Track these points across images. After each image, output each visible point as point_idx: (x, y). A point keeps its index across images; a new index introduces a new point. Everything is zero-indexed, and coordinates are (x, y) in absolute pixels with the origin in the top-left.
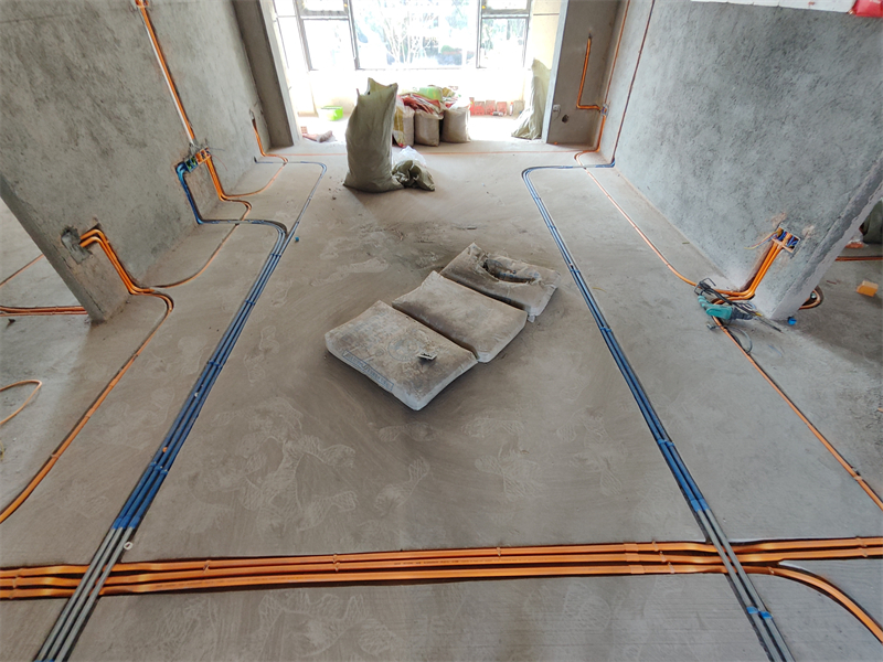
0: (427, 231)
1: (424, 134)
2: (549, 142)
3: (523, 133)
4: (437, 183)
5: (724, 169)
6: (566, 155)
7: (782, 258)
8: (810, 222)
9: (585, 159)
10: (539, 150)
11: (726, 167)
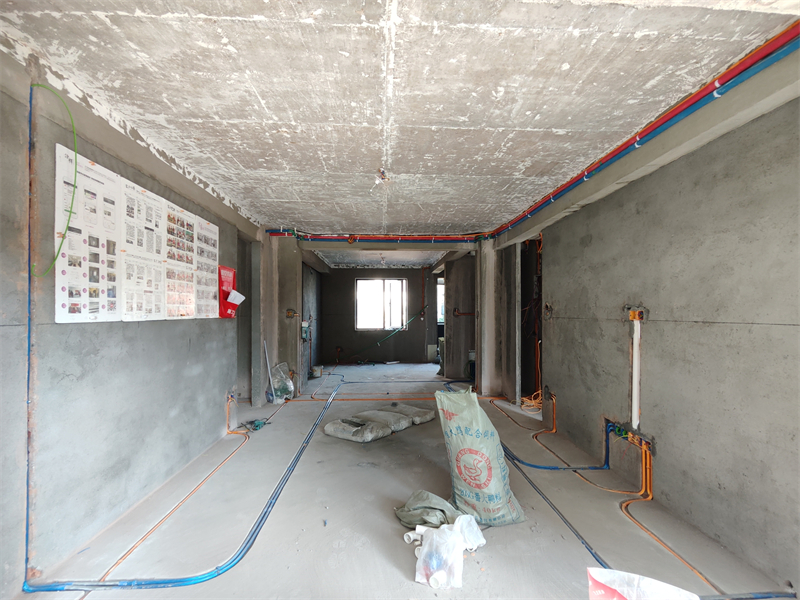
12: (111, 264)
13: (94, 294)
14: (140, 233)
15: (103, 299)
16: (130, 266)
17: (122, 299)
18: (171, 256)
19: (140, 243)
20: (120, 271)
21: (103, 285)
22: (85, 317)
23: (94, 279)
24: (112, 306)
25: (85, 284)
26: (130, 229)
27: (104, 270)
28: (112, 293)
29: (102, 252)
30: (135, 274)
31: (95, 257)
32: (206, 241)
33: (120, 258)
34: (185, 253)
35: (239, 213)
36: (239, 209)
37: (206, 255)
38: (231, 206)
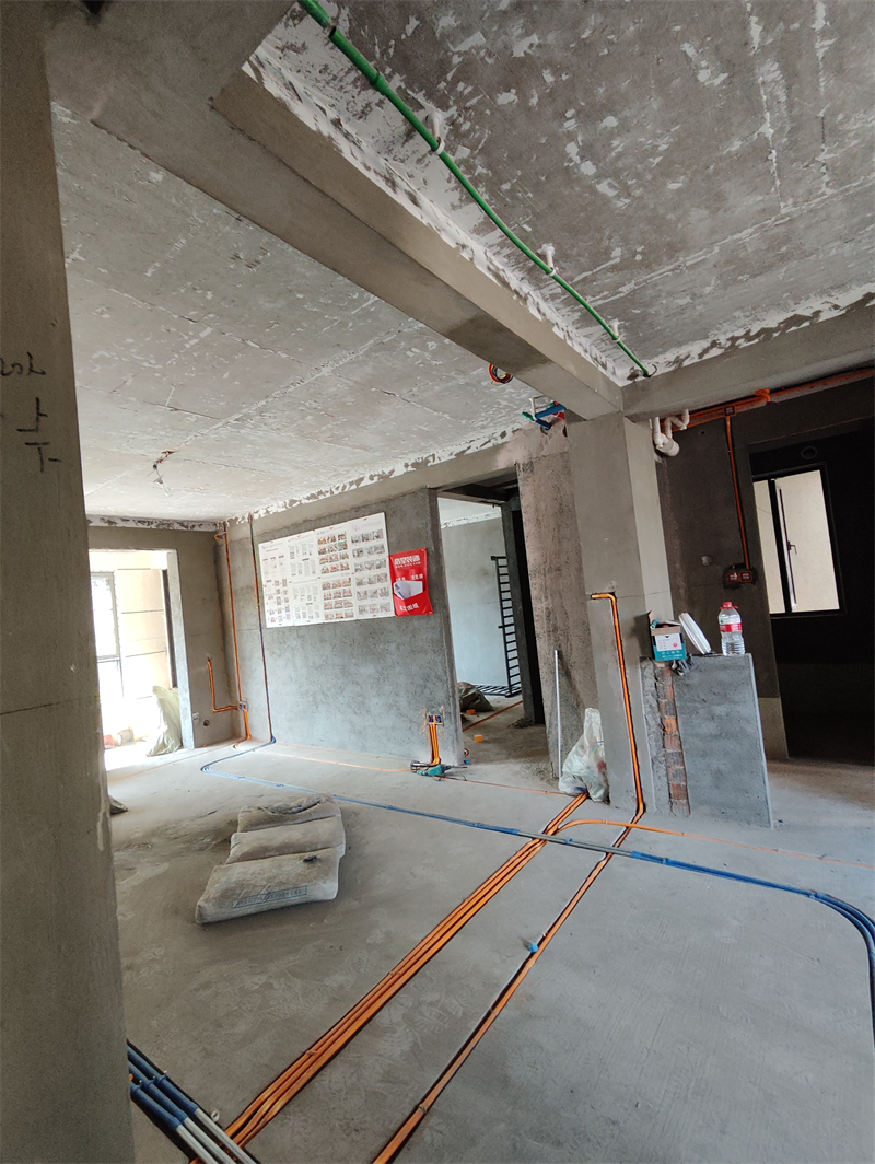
2: (198, 745)
3: (161, 749)
5: (375, 703)
7: (439, 729)
8: (440, 705)
11: (375, 700)
12: (285, 592)
13: (280, 611)
14: (300, 565)
15: (284, 614)
16: (295, 590)
17: (293, 612)
18: (325, 571)
19: (300, 573)
20: (290, 596)
21: (283, 605)
22: (276, 625)
23: (279, 603)
24: (288, 617)
25: (276, 607)
26: (293, 566)
27: (282, 596)
28: (287, 609)
29: (281, 587)
30: (299, 595)
31: (278, 591)
32: (365, 539)
33: (289, 587)
34: (338, 563)
35: (431, 463)
36: (431, 459)
37: (366, 552)
38: (410, 469)
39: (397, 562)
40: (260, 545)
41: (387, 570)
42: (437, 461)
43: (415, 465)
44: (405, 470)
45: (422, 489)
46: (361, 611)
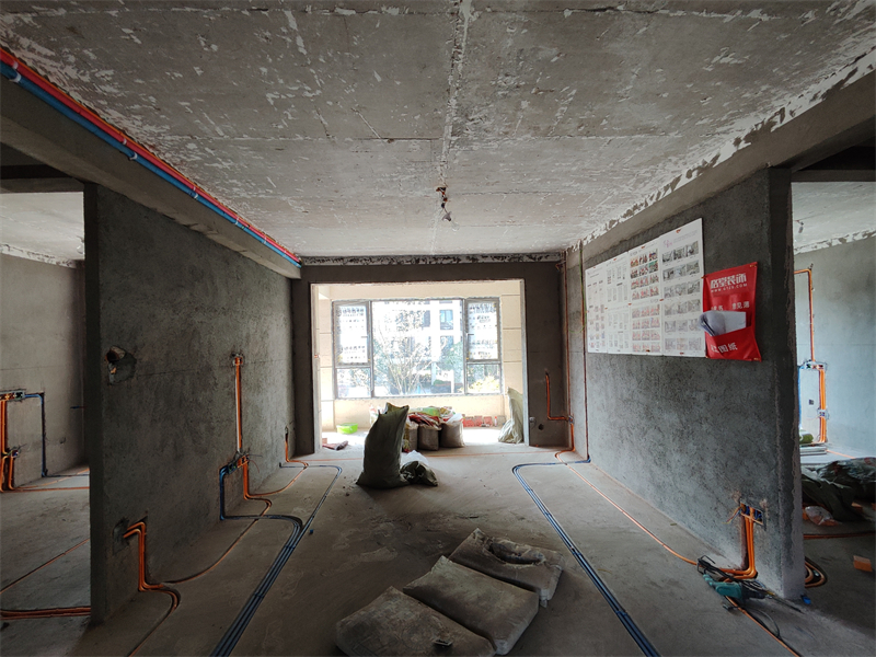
0: (433, 521)
1: (426, 441)
3: (508, 439)
4: (440, 479)
6: (547, 455)
7: (758, 531)
8: (761, 496)
9: (564, 457)
10: (524, 451)
12: (603, 318)
14: (615, 290)
16: (610, 317)
17: (607, 340)
18: (636, 297)
19: (615, 299)
20: (606, 322)
21: (600, 331)
22: (595, 350)
24: (604, 344)
25: (595, 333)
26: (609, 291)
27: (600, 322)
28: (603, 336)
29: (599, 313)
30: (613, 322)
31: (597, 317)
32: (677, 255)
33: (606, 314)
34: (648, 287)
35: (778, 125)
36: (778, 118)
37: (677, 273)
38: (743, 145)
39: (713, 284)
40: (587, 271)
41: (699, 295)
42: (788, 118)
43: (751, 137)
44: (734, 150)
45: (759, 172)
46: (668, 345)
